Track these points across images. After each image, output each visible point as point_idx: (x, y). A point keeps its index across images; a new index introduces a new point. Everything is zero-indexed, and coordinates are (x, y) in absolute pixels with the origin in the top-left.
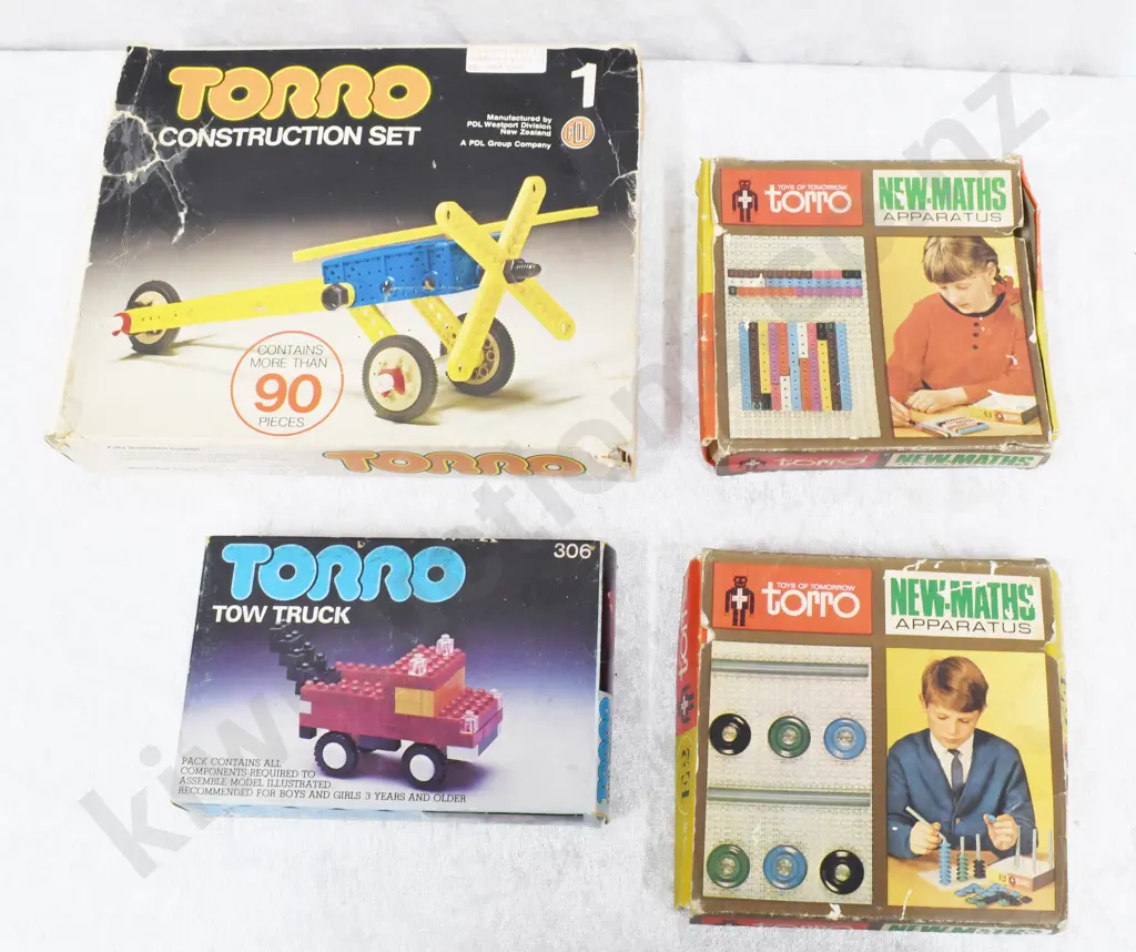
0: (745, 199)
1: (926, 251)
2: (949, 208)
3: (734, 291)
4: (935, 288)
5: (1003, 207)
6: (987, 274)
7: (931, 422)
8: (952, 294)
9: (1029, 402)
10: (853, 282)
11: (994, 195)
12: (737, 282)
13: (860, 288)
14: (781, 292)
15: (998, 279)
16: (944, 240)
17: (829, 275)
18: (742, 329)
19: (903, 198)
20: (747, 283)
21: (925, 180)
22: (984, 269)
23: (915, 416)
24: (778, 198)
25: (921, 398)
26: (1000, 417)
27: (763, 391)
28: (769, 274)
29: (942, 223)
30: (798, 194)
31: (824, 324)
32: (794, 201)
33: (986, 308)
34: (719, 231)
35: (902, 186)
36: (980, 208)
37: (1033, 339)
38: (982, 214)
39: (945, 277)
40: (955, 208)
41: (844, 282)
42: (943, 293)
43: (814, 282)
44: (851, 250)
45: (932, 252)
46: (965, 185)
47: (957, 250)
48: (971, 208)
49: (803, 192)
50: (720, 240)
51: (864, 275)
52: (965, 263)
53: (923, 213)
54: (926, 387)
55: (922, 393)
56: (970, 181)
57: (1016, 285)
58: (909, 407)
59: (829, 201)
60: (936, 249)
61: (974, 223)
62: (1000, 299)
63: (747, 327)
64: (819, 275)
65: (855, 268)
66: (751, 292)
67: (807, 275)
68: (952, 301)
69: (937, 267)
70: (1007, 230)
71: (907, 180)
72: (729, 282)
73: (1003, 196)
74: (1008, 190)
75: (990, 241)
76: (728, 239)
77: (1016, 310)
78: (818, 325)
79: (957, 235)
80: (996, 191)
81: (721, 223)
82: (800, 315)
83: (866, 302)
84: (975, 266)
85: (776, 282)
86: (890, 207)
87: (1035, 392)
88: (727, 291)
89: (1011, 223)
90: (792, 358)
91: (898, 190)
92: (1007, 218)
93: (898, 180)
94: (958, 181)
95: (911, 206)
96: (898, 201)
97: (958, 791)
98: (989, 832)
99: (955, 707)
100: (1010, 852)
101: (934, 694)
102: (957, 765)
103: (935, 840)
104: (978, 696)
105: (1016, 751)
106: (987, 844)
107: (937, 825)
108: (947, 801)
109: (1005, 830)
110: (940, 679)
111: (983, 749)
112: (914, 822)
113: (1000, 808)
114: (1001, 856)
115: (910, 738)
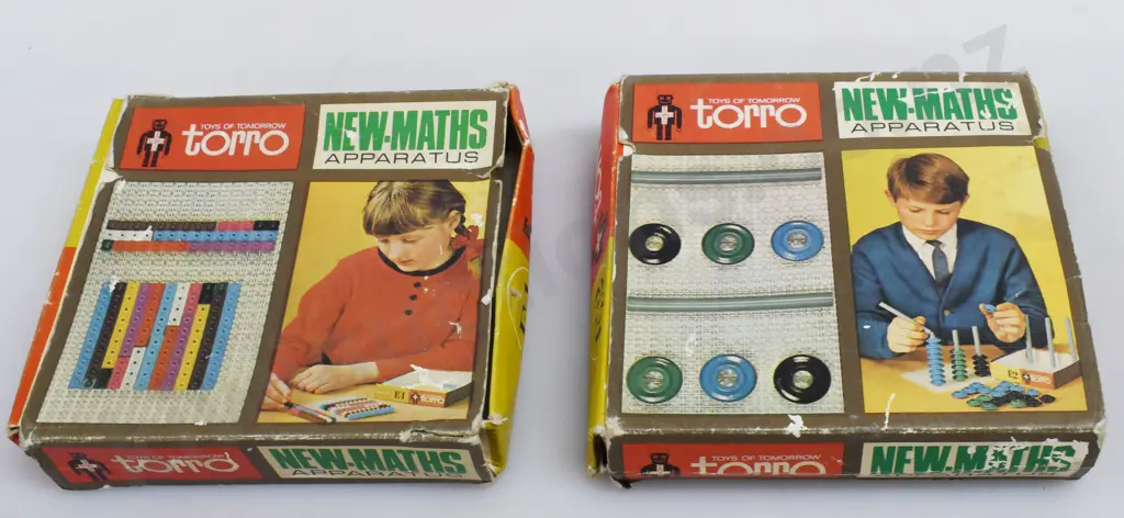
0: (156, 141)
1: (371, 198)
2: (412, 147)
3: (108, 246)
4: (373, 241)
5: (483, 143)
6: (446, 225)
7: (315, 404)
8: (394, 249)
9: (462, 379)
10: (265, 235)
11: (472, 131)
12: (116, 235)
13: (273, 242)
14: (171, 247)
15: (461, 230)
16: (398, 186)
17: (236, 226)
18: (104, 290)
19: (354, 137)
20: (129, 236)
21: (385, 114)
22: (444, 220)
23: (297, 397)
24: (197, 139)
25: (315, 375)
26: (415, 398)
27: (105, 365)
28: (159, 226)
29: (401, 165)
30: (223, 134)
31: (212, 285)
32: (216, 143)
33: (436, 265)
34: (112, 176)
35: (356, 122)
36: (453, 146)
37: (487, 300)
38: (454, 155)
39: (389, 229)
40: (420, 147)
41: (253, 235)
42: (383, 247)
43: (215, 236)
44: (270, 200)
45: (380, 199)
46: (436, 119)
47: (413, 196)
48: (441, 146)
49: (229, 133)
50: (109, 189)
51: (282, 227)
52: (419, 212)
53: (378, 154)
54: (326, 361)
55: (317, 369)
56: (442, 114)
57: (481, 236)
58: (292, 386)
59: (261, 141)
60: (386, 194)
61: (442, 165)
62: (458, 254)
63: (112, 288)
64: (225, 226)
65: (273, 218)
66: (132, 247)
67: (209, 226)
68: (392, 257)
69: (381, 216)
70: (483, 170)
71: (363, 115)
72: (105, 234)
73: (483, 131)
74: (490, 125)
75: (459, 186)
76: (121, 186)
77: (474, 267)
78: (205, 285)
79: (416, 179)
80: (475, 125)
81: (117, 168)
82: (183, 273)
83: (276, 257)
84: (433, 215)
85: (166, 234)
86: (336, 148)
87: (474, 367)
88: (99, 245)
89: (490, 164)
90: (158, 324)
91: (349, 127)
92: (485, 157)
93: (351, 115)
94: (427, 115)
95: (364, 146)
96: (347, 140)
97: (944, 282)
98: (991, 323)
99: (930, 199)
100: (1019, 345)
101: (905, 190)
102: (939, 256)
103: (919, 335)
104: (956, 188)
105: (1012, 238)
106: (987, 337)
107: (921, 320)
108: (930, 293)
109: (1008, 321)
110: (909, 175)
111: (970, 239)
112: (889, 318)
113: (998, 299)
114: (1009, 348)
115: (878, 233)
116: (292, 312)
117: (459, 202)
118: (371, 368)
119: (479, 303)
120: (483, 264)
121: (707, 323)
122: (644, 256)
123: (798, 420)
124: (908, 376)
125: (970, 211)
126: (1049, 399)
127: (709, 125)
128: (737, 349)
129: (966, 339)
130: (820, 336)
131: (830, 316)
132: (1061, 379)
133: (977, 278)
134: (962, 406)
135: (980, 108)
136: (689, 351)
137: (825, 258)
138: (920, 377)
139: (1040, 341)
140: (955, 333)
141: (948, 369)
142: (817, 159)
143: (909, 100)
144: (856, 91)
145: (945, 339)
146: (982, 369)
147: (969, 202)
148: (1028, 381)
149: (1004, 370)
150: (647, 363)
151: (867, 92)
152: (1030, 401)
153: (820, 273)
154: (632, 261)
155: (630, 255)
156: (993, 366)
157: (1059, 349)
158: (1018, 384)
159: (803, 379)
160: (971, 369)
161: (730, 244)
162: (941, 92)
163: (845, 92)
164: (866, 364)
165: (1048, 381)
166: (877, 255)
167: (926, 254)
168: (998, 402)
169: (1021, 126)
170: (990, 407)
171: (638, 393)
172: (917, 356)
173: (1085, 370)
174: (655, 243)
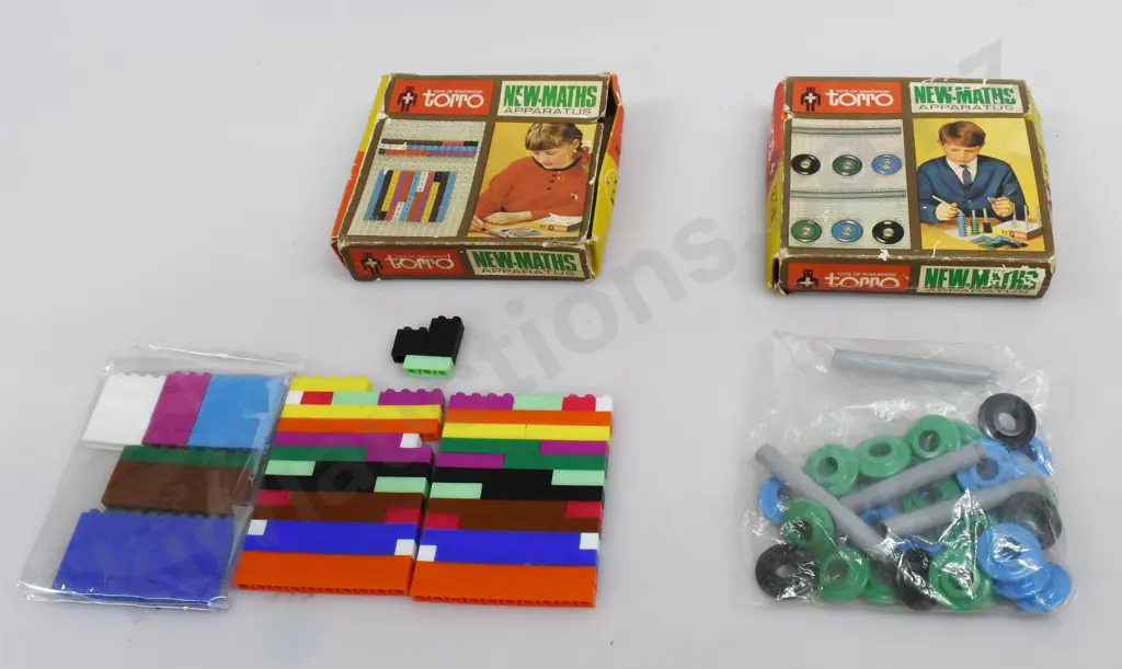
0: (408, 98)
1: (530, 131)
2: (554, 105)
3: (382, 152)
4: (530, 153)
5: (594, 105)
6: (571, 147)
7: (498, 230)
8: (542, 157)
9: (577, 220)
10: (470, 148)
11: (588, 97)
12: (387, 147)
13: (475, 152)
14: (417, 153)
15: (579, 149)
16: (545, 125)
17: (454, 144)
18: (381, 174)
19: (521, 99)
20: (394, 147)
21: (539, 88)
22: (571, 143)
23: (488, 226)
24: (432, 98)
25: (498, 216)
26: (551, 228)
27: (383, 210)
28: (410, 143)
29: (547, 115)
30: (447, 96)
31: (441, 173)
32: (443, 100)
33: (566, 166)
34: (384, 116)
35: (522, 91)
36: (577, 105)
37: (592, 182)
38: (577, 110)
39: (539, 147)
40: (558, 105)
41: (464, 148)
42: (535, 156)
43: (442, 148)
44: (473, 131)
45: (535, 132)
46: (568, 91)
47: (553, 131)
48: (570, 105)
49: (450, 94)
50: (382, 122)
51: (480, 144)
52: (557, 139)
53: (534, 108)
54: (503, 210)
55: (498, 215)
56: (572, 88)
57: (590, 152)
58: (484, 222)
59: (468, 100)
60: (537, 130)
61: (570, 115)
62: (577, 161)
63: (385, 173)
64: (447, 144)
65: (475, 140)
66: (395, 153)
67: (439, 143)
68: (540, 161)
69: (534, 140)
70: (594, 119)
71: (526, 88)
72: (380, 146)
73: (594, 98)
74: (598, 95)
75: (579, 126)
76: (389, 121)
77: (586, 168)
78: (437, 173)
80: (590, 95)
81: (386, 112)
82: (424, 167)
83: (476, 159)
84: (564, 140)
85: (415, 147)
86: (511, 104)
87: (584, 215)
88: (377, 151)
89: (597, 115)
90: (411, 191)
91: (518, 93)
92: (595, 112)
93: (519, 87)
94: (563, 89)
95: (526, 104)
96: (517, 101)
97: (969, 186)
98: (993, 207)
99: (963, 144)
100: (1009, 218)
101: (948, 139)
102: (967, 173)
103: (954, 212)
104: (978, 139)
105: (1008, 165)
106: (991, 214)
107: (955, 204)
108: (961, 192)
109: (1003, 206)
110: (951, 132)
111: (985, 165)
112: (938, 203)
113: (999, 194)
114: (1003, 220)
115: (932, 161)
116: (485, 187)
117: (579, 135)
118: (528, 214)
119: (588, 184)
120: (591, 166)
121: (835, 204)
122: (799, 169)
123: (886, 252)
124: (947, 232)
125: (984, 151)
126: (1024, 245)
127: (836, 104)
128: (852, 218)
129: (979, 214)
130: (899, 212)
131: (905, 202)
132: (1031, 236)
133: (988, 184)
134: (976, 247)
135: (994, 97)
136: (826, 218)
137: (902, 172)
138: (953, 233)
139: (1021, 217)
140: (973, 212)
141: (969, 229)
142: (899, 123)
143: (953, 93)
144: (923, 88)
145: (967, 213)
146: (988, 229)
147: (985, 146)
148: (1013, 236)
149: (1000, 231)
150: (802, 223)
151: (929, 88)
152: (1014, 246)
153: (900, 180)
154: (793, 173)
155: (792, 170)
156: (994, 228)
157: (1030, 221)
158: (1007, 237)
159: (888, 232)
160: (981, 229)
161: (847, 165)
162: (972, 89)
163: (916, 88)
164: (923, 226)
165: (1025, 236)
166: (932, 172)
167: (959, 172)
168: (996, 245)
169: (1018, 107)
170: (991, 248)
171: (797, 237)
172: (952, 222)
173: (1045, 231)
174: (806, 164)
